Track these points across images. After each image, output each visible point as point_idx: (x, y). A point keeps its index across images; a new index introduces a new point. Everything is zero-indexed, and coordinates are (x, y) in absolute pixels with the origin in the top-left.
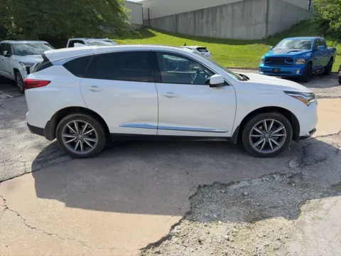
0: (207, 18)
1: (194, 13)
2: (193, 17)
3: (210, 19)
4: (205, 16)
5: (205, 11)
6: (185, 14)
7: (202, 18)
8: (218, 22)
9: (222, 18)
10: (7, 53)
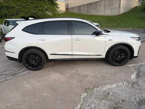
0: (93, 6)
1: (88, 4)
2: (87, 6)
3: (94, 7)
4: (92, 6)
5: (92, 4)
6: (84, 5)
7: (91, 7)
8: (98, 8)
9: (100, 6)
10: (7, 24)
